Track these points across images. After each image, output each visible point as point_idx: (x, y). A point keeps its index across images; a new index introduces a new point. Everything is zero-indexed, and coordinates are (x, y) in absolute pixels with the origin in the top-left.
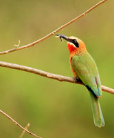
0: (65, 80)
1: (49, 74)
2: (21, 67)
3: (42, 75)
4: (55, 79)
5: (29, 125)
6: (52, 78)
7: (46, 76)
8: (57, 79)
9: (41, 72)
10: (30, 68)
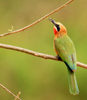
0: (49, 58)
1: (36, 54)
2: (14, 47)
3: (31, 54)
4: (41, 57)
6: (39, 56)
7: (34, 54)
8: (43, 57)
9: (30, 51)
10: (21, 49)
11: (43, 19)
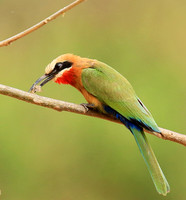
0: (66, 109)
3: (24, 99)
4: (48, 106)
6: (43, 105)
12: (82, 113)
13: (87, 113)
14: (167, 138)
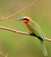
1: (17, 31)
3: (14, 32)
4: (20, 33)
5: (8, 54)
7: (16, 32)
8: (21, 33)
9: (14, 30)
10: (9, 29)
11: (21, 11)
12: (28, 35)
13: (30, 35)
14: (50, 41)
